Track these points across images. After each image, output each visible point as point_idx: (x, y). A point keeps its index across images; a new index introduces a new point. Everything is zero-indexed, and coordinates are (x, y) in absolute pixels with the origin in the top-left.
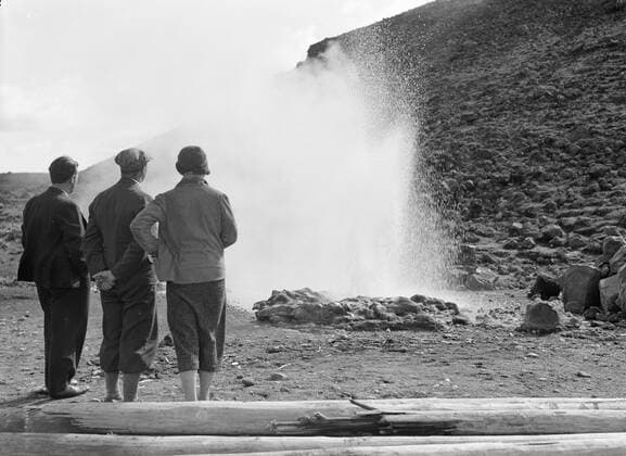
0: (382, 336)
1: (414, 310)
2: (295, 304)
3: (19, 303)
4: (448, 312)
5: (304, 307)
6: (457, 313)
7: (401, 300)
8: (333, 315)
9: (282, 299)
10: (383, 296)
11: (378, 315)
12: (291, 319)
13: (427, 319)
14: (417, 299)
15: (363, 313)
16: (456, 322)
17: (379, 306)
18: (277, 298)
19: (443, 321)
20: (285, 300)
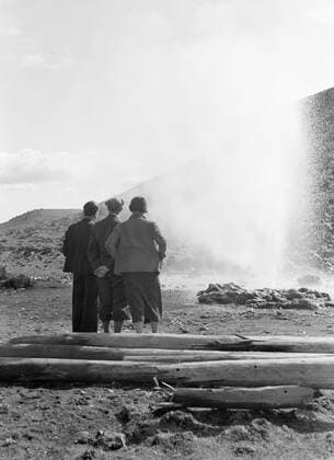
0: (275, 311)
1: (299, 297)
2: (223, 292)
3: (52, 291)
4: (323, 299)
5: (228, 294)
6: (329, 299)
7: (291, 291)
8: (246, 299)
9: (215, 289)
10: (280, 288)
11: (275, 299)
12: (220, 301)
13: (306, 302)
14: (303, 290)
15: (266, 297)
16: (327, 305)
17: (276, 294)
18: (212, 288)
19: (318, 305)
20: (217, 290)
